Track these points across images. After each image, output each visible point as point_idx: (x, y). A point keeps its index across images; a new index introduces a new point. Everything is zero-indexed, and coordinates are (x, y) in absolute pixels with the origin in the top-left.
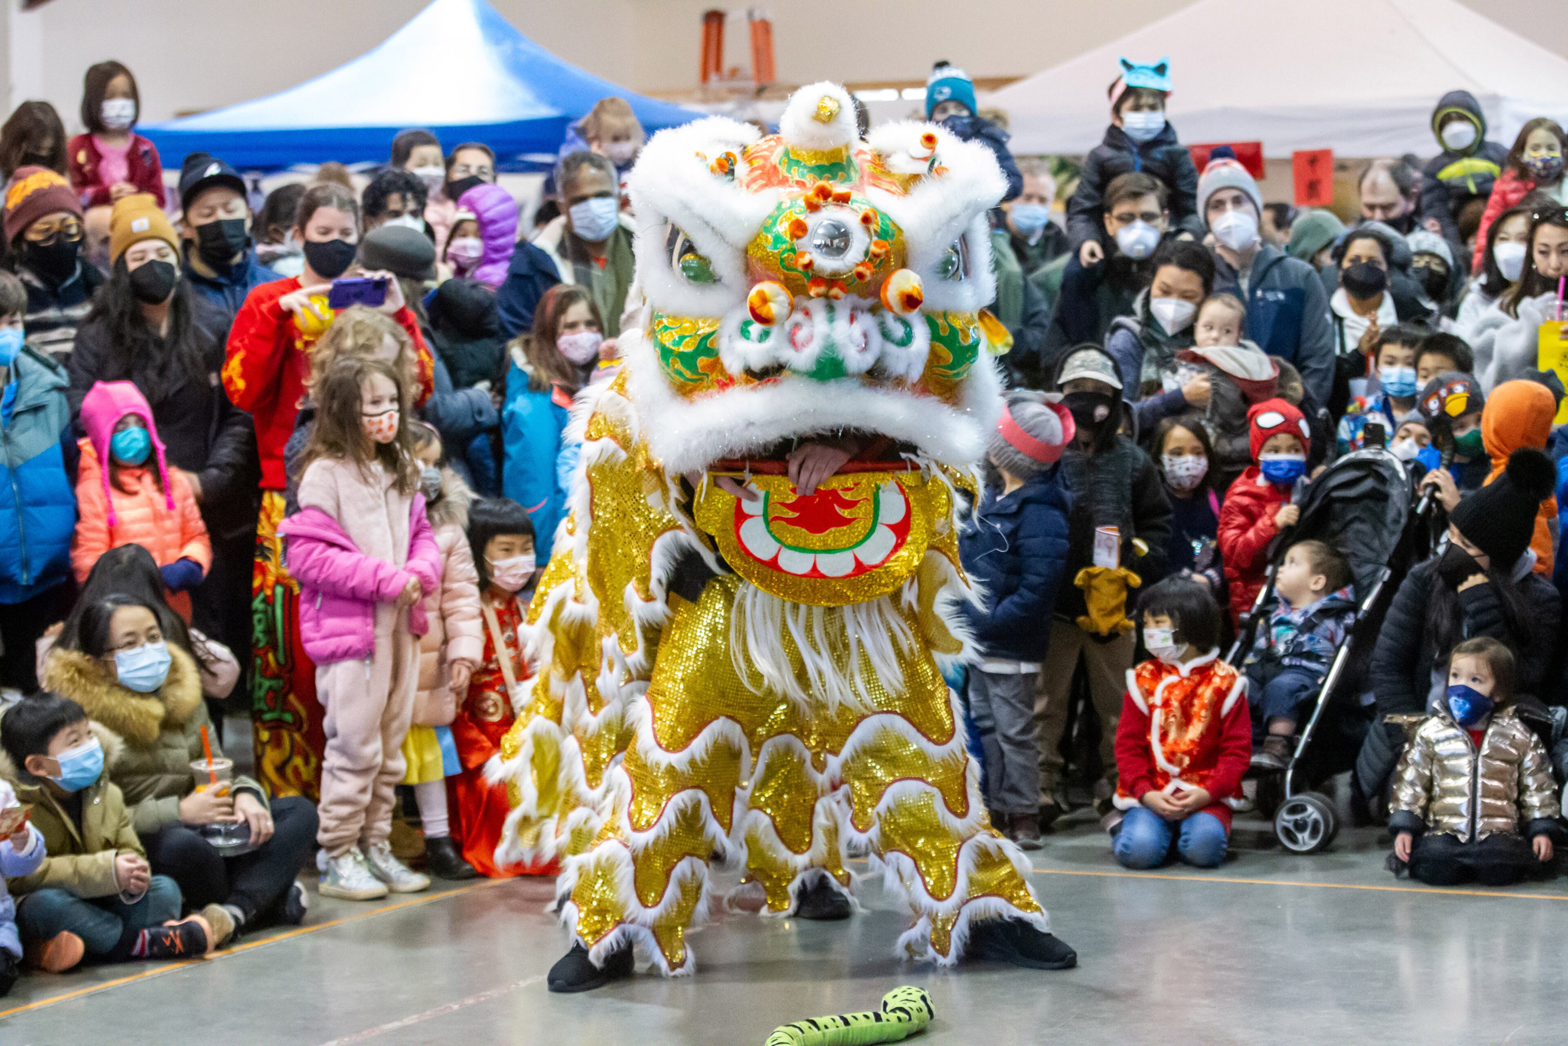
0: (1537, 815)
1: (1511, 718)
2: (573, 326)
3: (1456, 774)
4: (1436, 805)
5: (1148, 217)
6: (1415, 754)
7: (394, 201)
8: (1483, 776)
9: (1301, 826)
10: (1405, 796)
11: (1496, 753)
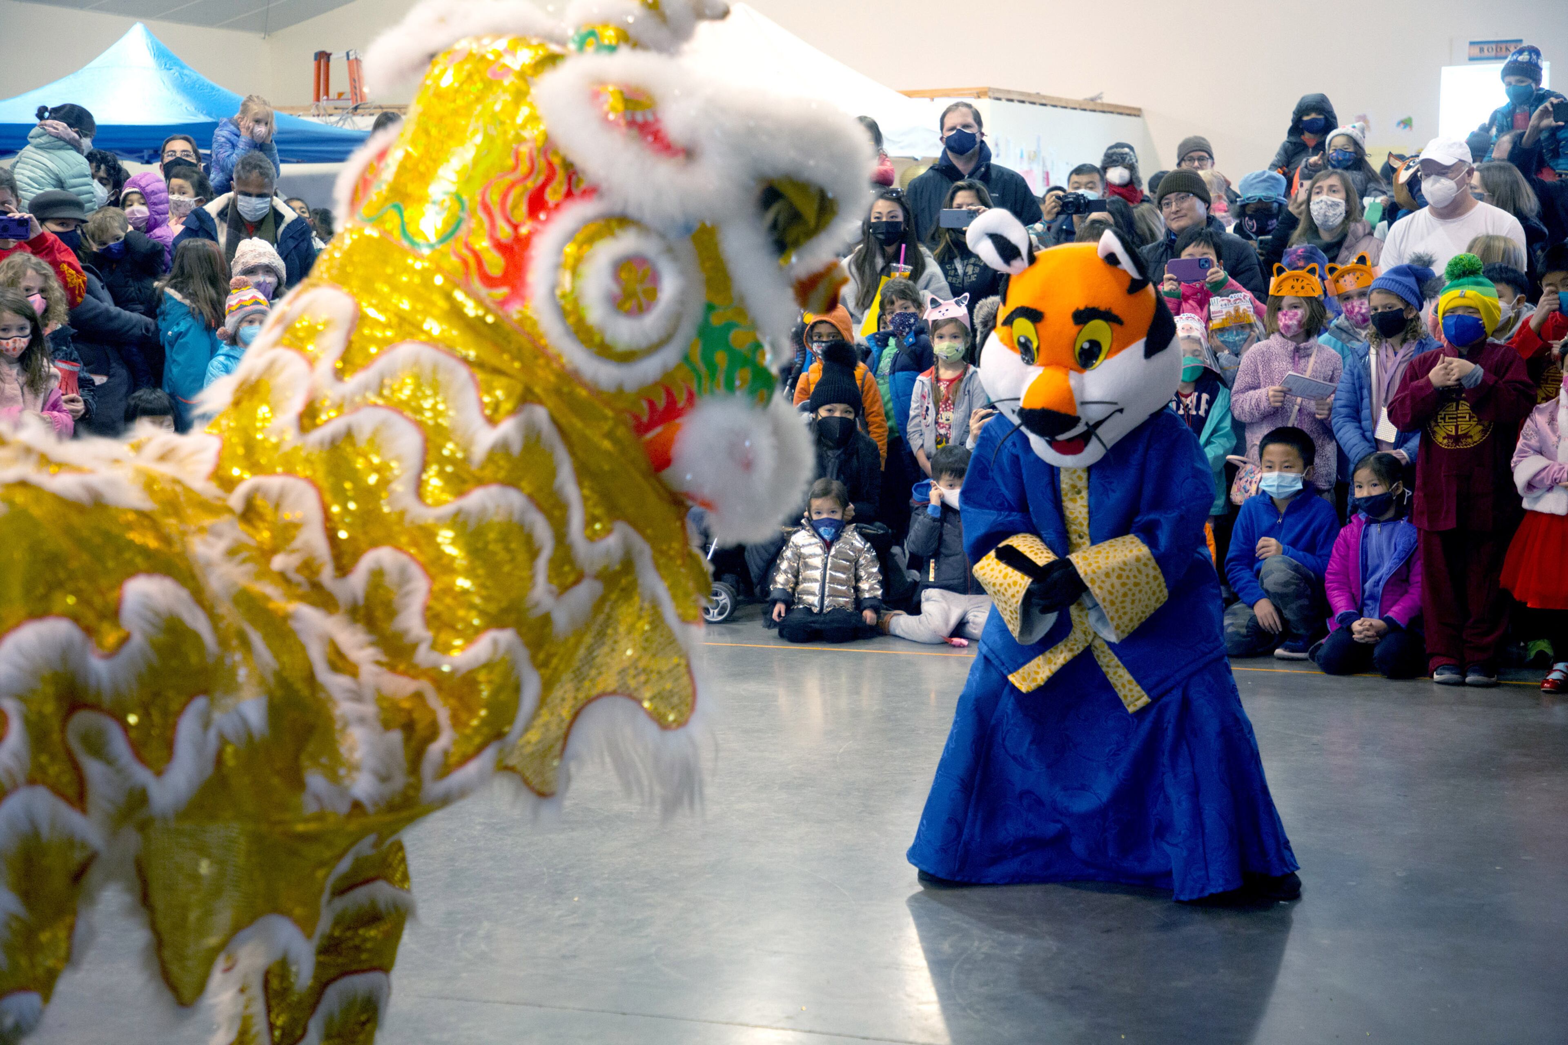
0: (867, 595)
1: (852, 531)
3: (814, 568)
4: (801, 587)
6: (788, 553)
8: (830, 569)
9: (714, 605)
10: (781, 580)
11: (839, 555)
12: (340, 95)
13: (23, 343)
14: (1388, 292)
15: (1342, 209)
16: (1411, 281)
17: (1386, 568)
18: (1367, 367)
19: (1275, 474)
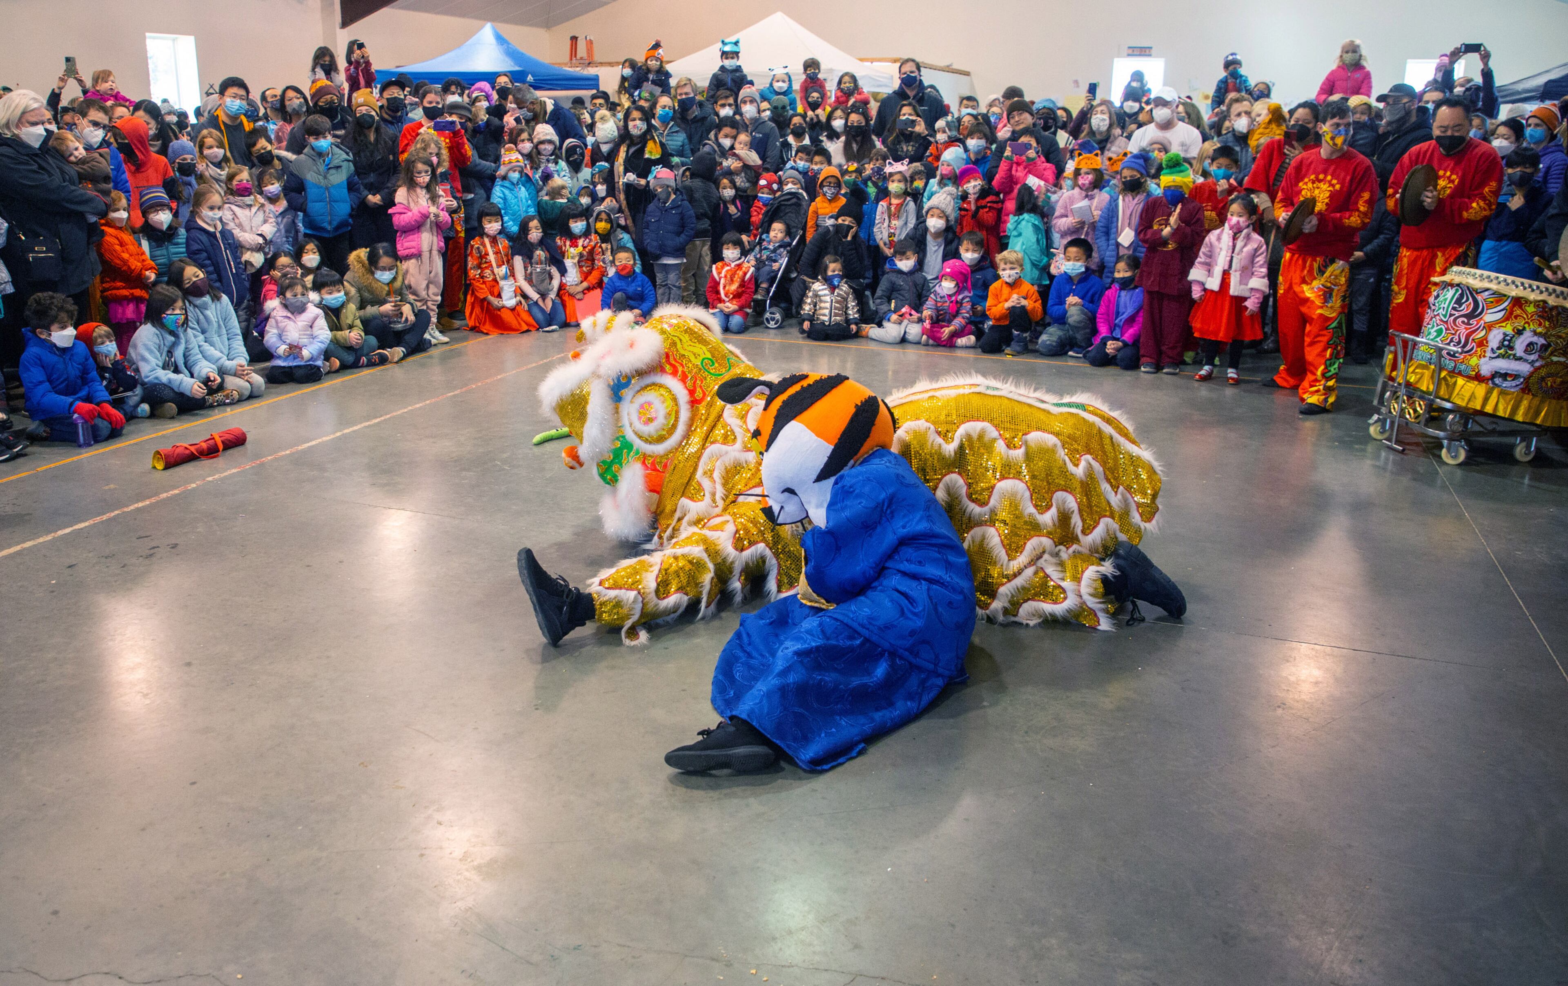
0: (852, 317)
1: (845, 284)
2: (523, 141)
3: (825, 302)
4: (818, 312)
5: (730, 105)
6: (811, 294)
7: (453, 88)
8: (834, 303)
9: (773, 319)
10: (807, 308)
11: (839, 295)
12: (581, 58)
13: (427, 179)
14: (1132, 169)
15: (1107, 122)
16: (1141, 161)
17: (1129, 312)
18: (1117, 206)
19: (1071, 263)
